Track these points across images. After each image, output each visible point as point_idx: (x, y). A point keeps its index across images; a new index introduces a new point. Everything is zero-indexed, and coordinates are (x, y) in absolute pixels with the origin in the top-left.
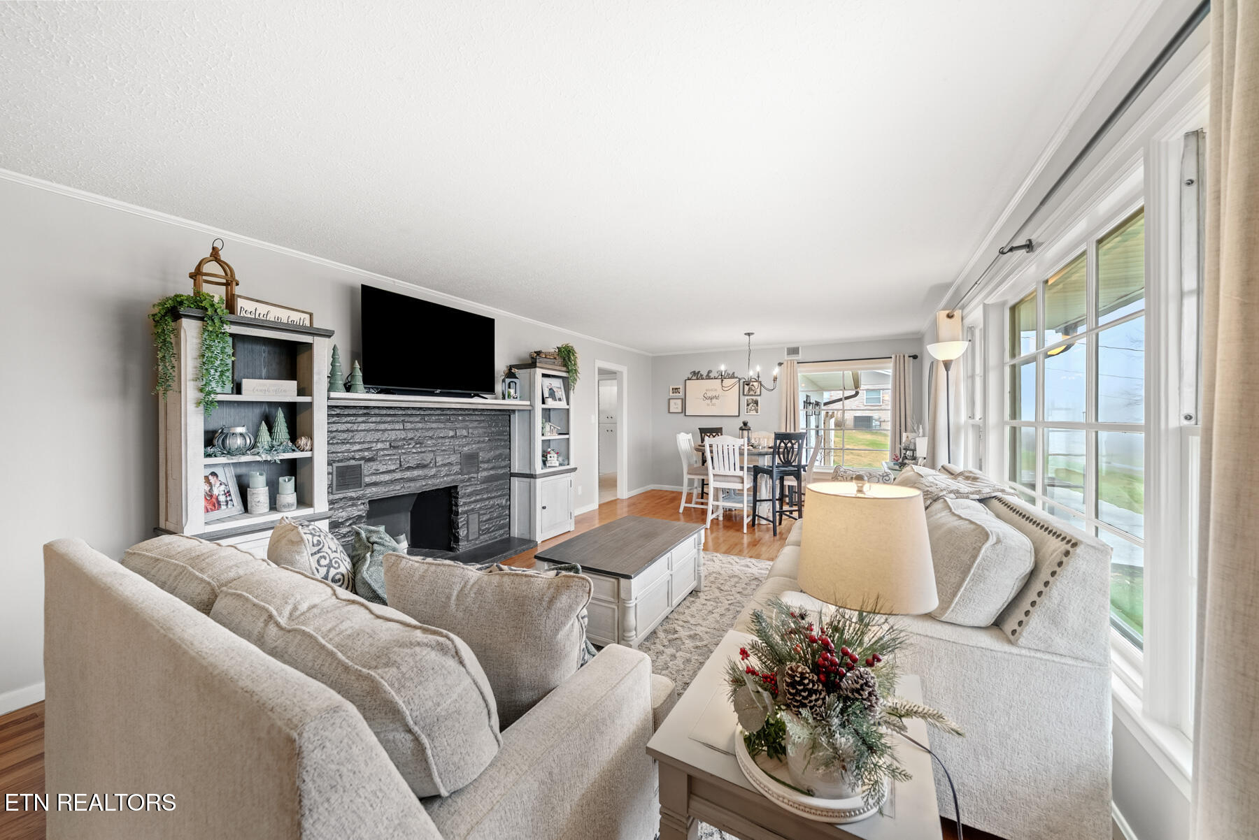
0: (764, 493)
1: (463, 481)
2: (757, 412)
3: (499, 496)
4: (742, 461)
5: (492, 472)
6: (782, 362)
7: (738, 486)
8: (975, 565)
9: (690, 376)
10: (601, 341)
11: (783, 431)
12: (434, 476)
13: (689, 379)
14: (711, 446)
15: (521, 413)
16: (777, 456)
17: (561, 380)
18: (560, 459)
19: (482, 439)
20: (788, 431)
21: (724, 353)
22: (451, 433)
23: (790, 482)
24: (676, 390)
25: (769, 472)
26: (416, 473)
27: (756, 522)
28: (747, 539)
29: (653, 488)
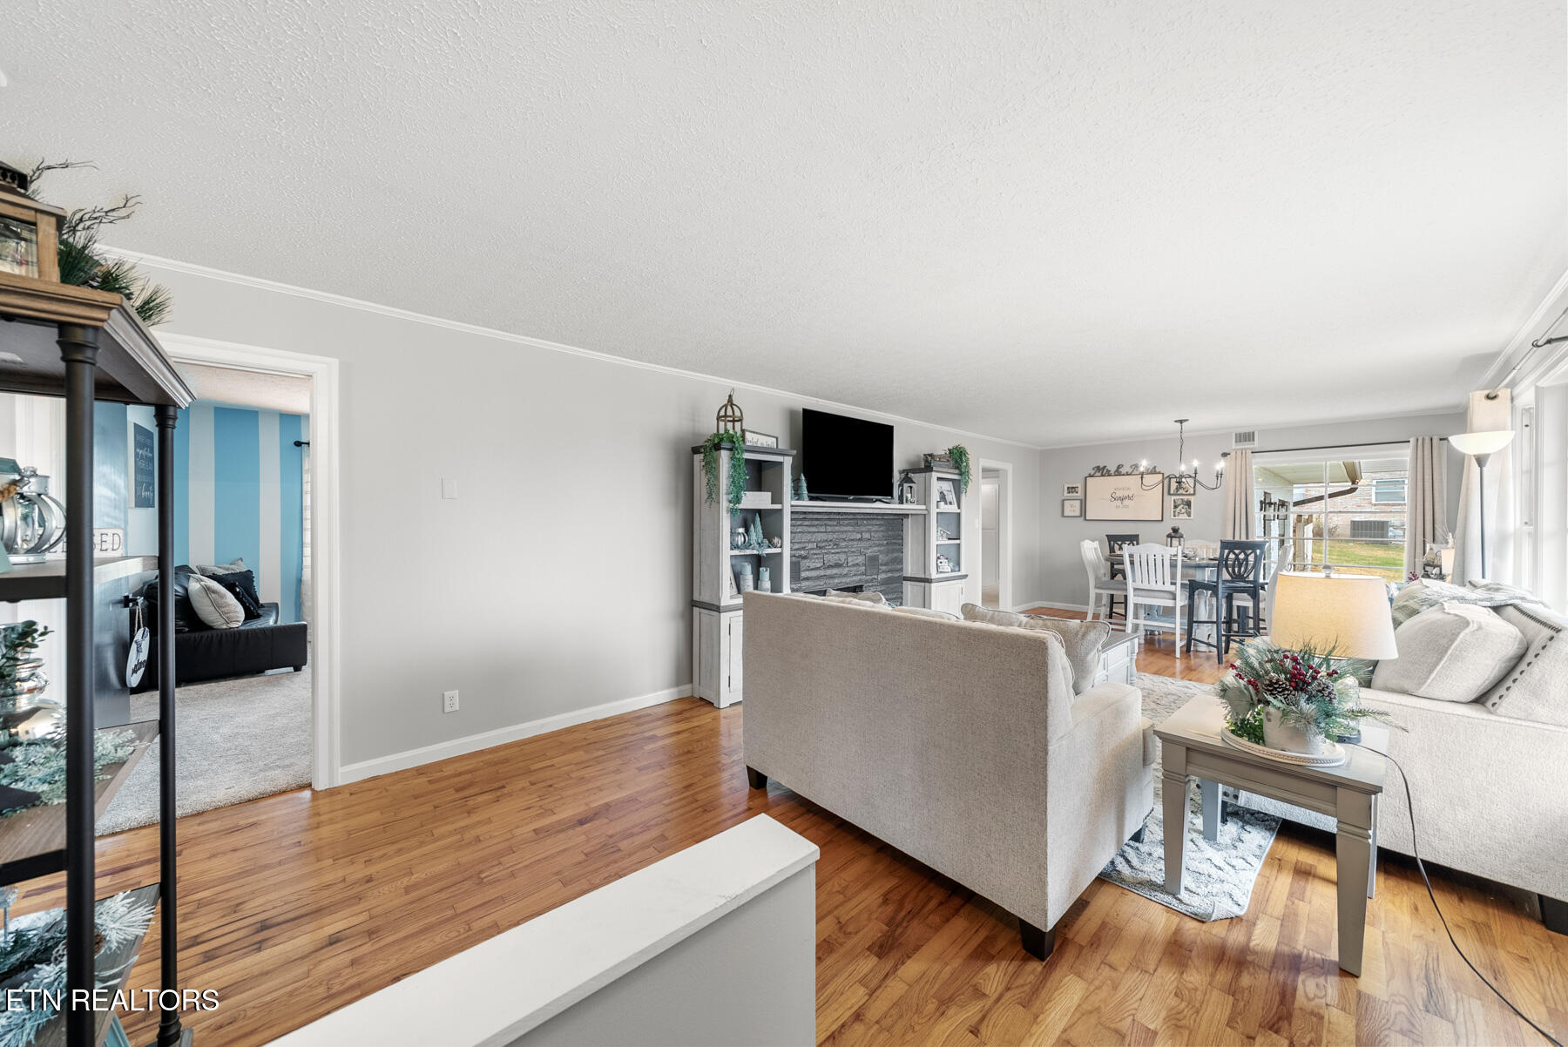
0: (1202, 613)
1: (867, 581)
2: (1189, 516)
3: (895, 598)
4: (1173, 576)
5: (890, 575)
6: (1227, 452)
7: (1170, 603)
8: (1453, 647)
9: (1092, 472)
10: (988, 438)
11: (1229, 538)
12: (846, 575)
13: (1090, 476)
14: (1131, 556)
15: (914, 517)
16: (1224, 569)
17: (951, 483)
18: (951, 564)
19: (881, 542)
20: (1237, 539)
21: (1142, 443)
22: (859, 536)
23: (1243, 601)
24: (1072, 489)
25: (1213, 588)
26: (835, 571)
27: (1192, 648)
28: (1181, 664)
29: (1041, 605)
